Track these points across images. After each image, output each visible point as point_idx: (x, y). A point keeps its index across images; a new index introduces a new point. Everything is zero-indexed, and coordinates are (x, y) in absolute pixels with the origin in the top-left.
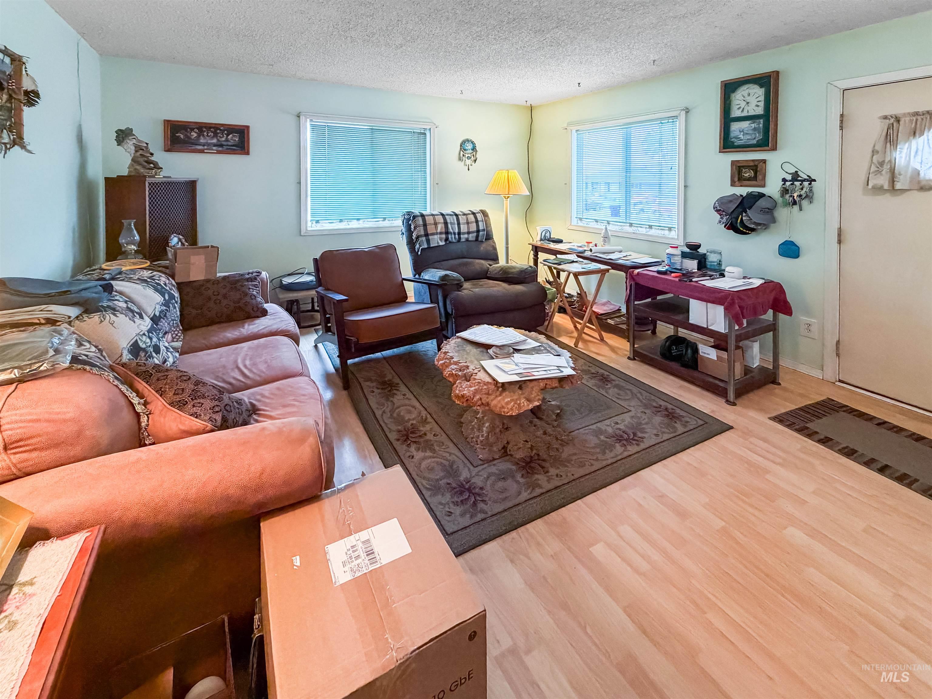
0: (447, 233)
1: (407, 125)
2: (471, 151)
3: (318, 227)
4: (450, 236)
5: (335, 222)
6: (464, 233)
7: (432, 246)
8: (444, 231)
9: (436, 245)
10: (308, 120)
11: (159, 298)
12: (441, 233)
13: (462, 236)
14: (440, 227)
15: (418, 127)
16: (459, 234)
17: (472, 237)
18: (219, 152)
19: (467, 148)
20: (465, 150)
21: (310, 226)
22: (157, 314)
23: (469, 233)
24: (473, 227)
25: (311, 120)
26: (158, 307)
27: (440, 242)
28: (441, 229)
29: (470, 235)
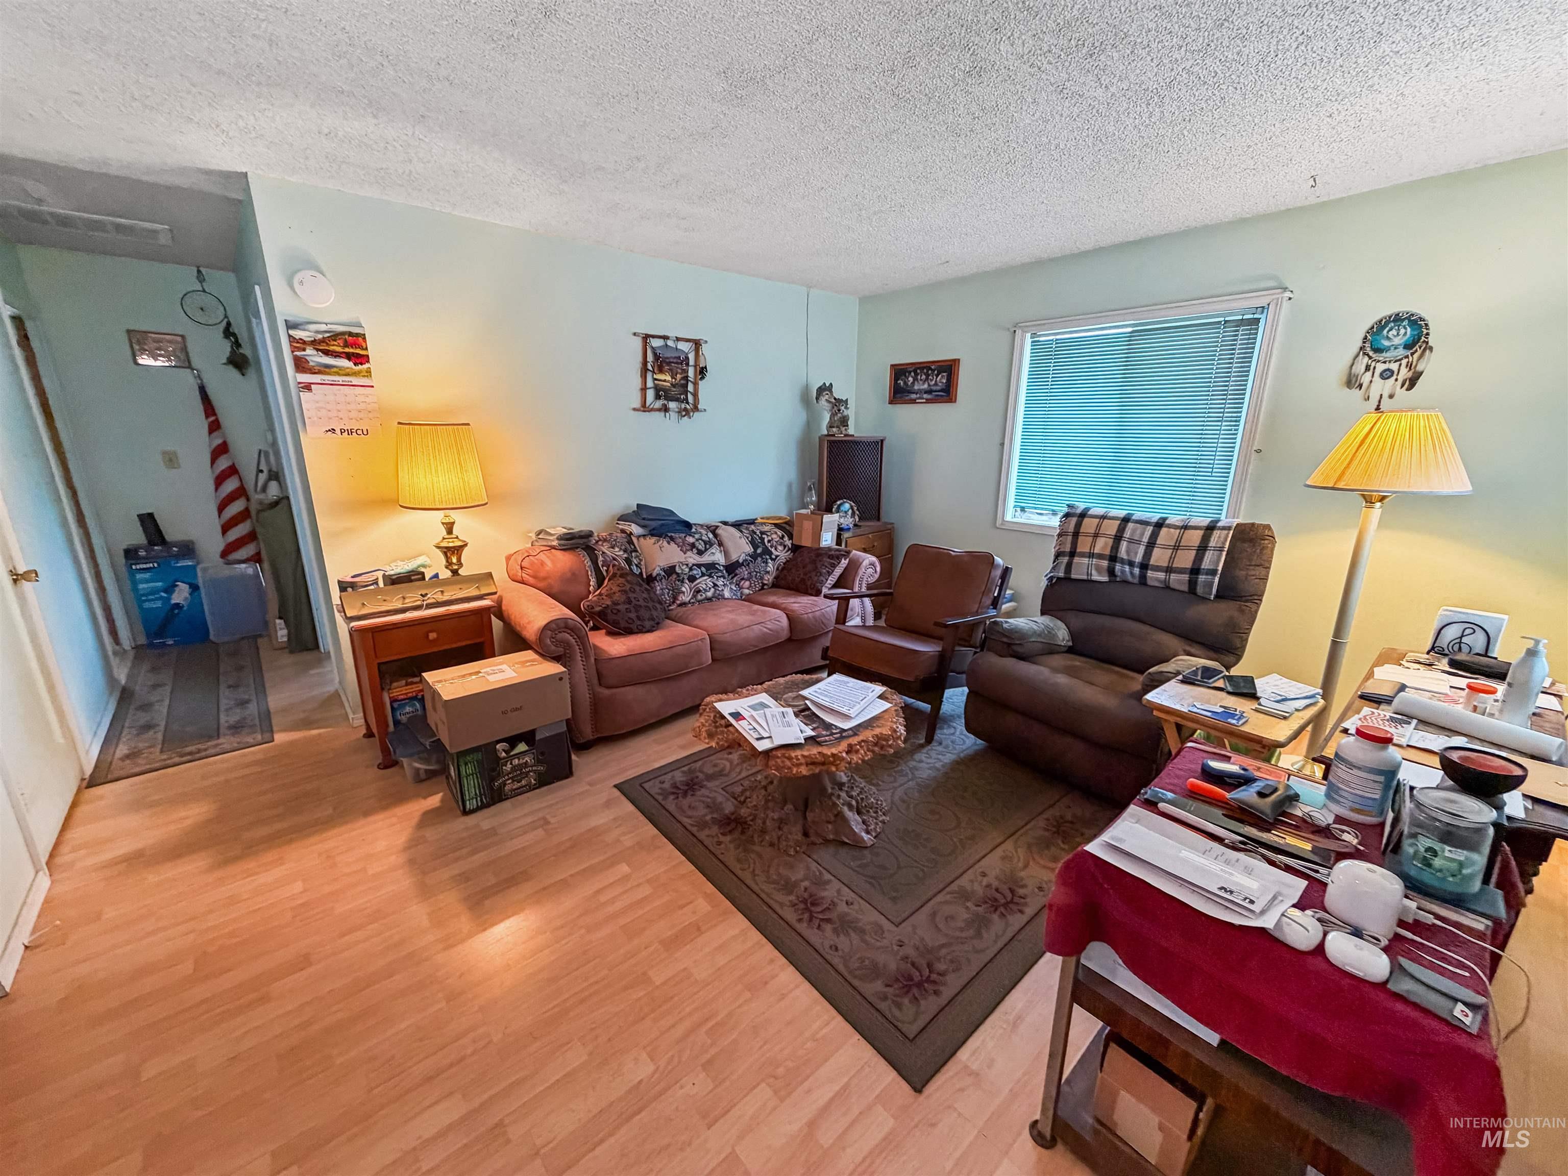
0: (1113, 558)
1: (1207, 308)
2: (1401, 352)
3: (1022, 519)
4: (1118, 567)
5: (1047, 514)
6: (1157, 569)
7: (1073, 576)
8: (1107, 552)
9: (1085, 577)
10: (1028, 335)
11: (749, 549)
12: (1100, 556)
13: (1150, 573)
14: (1102, 545)
15: (1237, 308)
16: (1144, 566)
17: (1179, 581)
18: (928, 401)
19: (1386, 343)
20: (1378, 350)
21: (1010, 515)
22: (741, 561)
23: (1169, 570)
24: (1186, 560)
25: (1034, 335)
26: (743, 555)
27: (1094, 572)
28: (1104, 548)
29: (1173, 576)
